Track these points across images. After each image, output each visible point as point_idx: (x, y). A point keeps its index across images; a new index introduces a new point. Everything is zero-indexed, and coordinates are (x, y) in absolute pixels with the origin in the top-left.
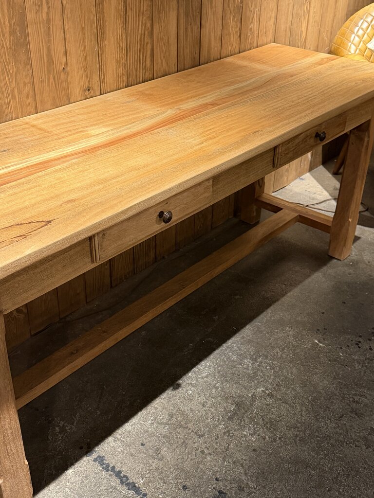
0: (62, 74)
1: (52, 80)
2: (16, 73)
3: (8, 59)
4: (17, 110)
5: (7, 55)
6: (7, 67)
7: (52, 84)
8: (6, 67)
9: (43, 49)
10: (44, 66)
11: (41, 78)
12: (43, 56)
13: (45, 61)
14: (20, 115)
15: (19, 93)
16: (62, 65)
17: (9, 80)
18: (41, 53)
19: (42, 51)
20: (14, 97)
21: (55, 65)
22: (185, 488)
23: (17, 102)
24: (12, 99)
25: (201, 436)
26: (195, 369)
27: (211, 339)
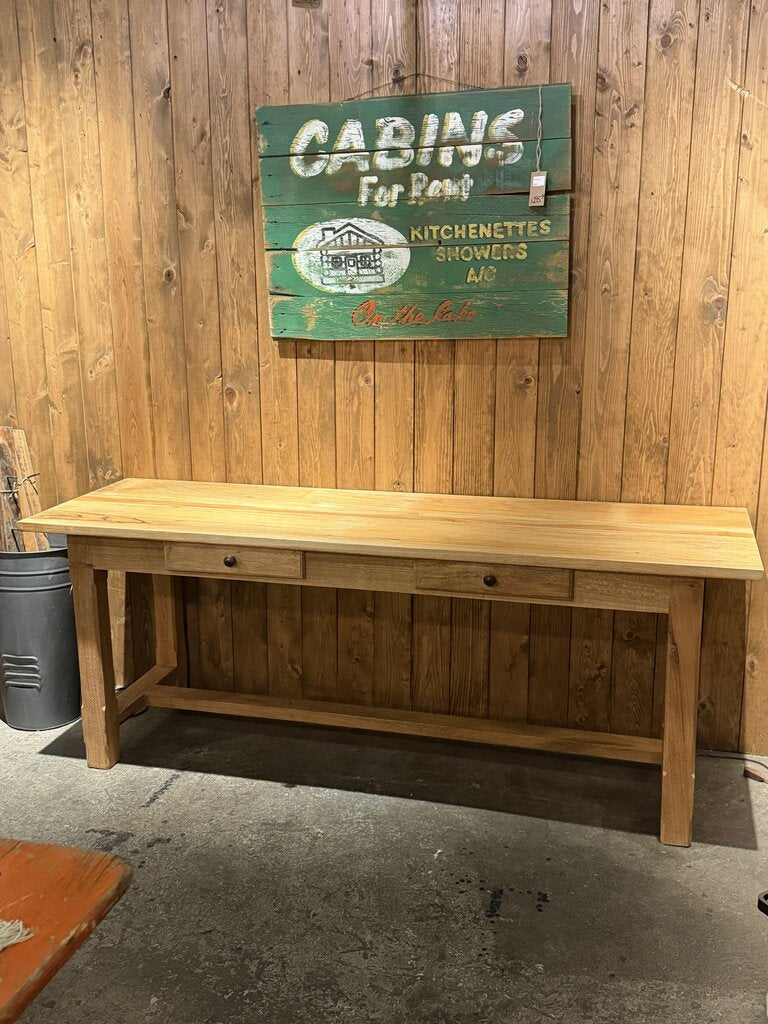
0: (368, 462)
1: (356, 465)
2: (320, 450)
3: (315, 437)
4: (318, 480)
6: (313, 444)
7: (356, 468)
8: (311, 443)
10: (349, 450)
11: (345, 460)
12: (350, 440)
13: (351, 447)
14: (320, 485)
15: (322, 467)
16: (368, 454)
17: (313, 453)
18: (347, 439)
19: (348, 437)
20: (316, 469)
21: (361, 452)
22: (165, 822)
23: (318, 474)
25: (231, 814)
26: (322, 789)
27: (379, 786)
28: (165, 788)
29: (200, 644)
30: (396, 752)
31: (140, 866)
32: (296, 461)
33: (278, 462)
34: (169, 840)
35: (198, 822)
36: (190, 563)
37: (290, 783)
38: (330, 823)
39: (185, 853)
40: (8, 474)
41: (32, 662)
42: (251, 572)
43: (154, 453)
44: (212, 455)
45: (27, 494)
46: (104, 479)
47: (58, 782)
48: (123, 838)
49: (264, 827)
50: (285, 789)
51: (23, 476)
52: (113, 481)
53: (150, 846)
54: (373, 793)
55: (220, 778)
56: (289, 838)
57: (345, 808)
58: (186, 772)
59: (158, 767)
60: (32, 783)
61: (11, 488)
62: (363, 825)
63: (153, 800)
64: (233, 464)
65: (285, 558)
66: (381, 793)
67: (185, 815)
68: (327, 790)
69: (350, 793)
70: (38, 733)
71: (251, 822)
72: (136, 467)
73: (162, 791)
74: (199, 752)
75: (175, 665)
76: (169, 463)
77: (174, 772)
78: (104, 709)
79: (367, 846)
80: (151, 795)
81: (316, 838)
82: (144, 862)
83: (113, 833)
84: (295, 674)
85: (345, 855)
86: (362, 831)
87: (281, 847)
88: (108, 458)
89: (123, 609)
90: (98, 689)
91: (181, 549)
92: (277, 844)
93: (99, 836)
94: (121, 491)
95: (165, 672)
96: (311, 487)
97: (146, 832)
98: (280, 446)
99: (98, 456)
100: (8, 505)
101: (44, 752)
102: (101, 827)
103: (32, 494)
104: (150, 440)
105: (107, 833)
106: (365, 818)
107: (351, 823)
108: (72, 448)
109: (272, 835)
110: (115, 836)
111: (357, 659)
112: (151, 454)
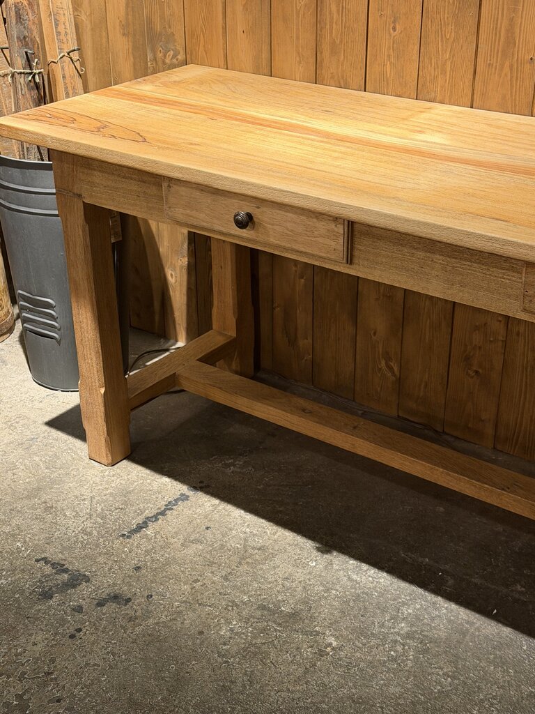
0: (527, 66)
1: (507, 69)
2: (454, 40)
3: (447, 18)
4: (445, 91)
5: (446, 12)
6: (443, 29)
7: (506, 75)
8: (441, 28)
9: (502, 19)
10: (499, 44)
11: (490, 60)
12: (501, 28)
13: (502, 38)
14: (447, 100)
15: (452, 70)
16: (528, 53)
17: (442, 46)
18: (497, 24)
19: (499, 21)
20: (444, 72)
21: (516, 49)
22: (138, 568)
23: (446, 81)
24: (441, 74)
25: (226, 578)
26: (365, 567)
27: (451, 582)
28: (163, 513)
29: (273, 309)
30: (500, 528)
31: (72, 636)
32: (416, 57)
33: (389, 56)
34: (128, 600)
35: (178, 579)
36: (194, 213)
37: (326, 545)
38: (354, 630)
39: (138, 630)
40: (27, 45)
41: (49, 306)
42: (272, 240)
43: (225, 28)
44: (298, 38)
45: (64, 77)
46: (164, 63)
47: (44, 470)
48: (76, 580)
49: (259, 613)
50: (316, 554)
51: (61, 50)
52: (175, 66)
53: (101, 604)
54: (437, 592)
55: (237, 514)
56: (285, 642)
57: (384, 611)
58: (200, 494)
59: (169, 476)
60: (15, 467)
61: (31, 67)
62: (399, 648)
63: (140, 528)
64: (326, 53)
65: (322, 227)
66: (449, 597)
67: (168, 563)
68: (373, 571)
69: (404, 585)
70: (59, 393)
71: (246, 598)
72: (201, 48)
73: (155, 518)
74: (229, 466)
75: (234, 335)
76: (243, 47)
77: (184, 489)
78: (102, 391)
79: (392, 690)
80: (140, 520)
81: (321, 653)
82: (79, 630)
83: (66, 571)
84: (389, 374)
85: (350, 698)
86: (394, 660)
87: (268, 654)
88: (170, 31)
89: (186, 246)
90: (94, 365)
91: (183, 190)
92: (264, 648)
93: (48, 570)
94: (165, 85)
95: (219, 341)
96: (434, 101)
97: (106, 580)
98: (394, 29)
99: (158, 28)
100: (25, 90)
101: (52, 423)
102: (58, 557)
103: (72, 77)
104: (220, 9)
105: (60, 568)
106: (409, 636)
107: (384, 640)
108: (127, 14)
109: (264, 630)
110: (66, 576)
111: (477, 372)
112: (220, 31)
